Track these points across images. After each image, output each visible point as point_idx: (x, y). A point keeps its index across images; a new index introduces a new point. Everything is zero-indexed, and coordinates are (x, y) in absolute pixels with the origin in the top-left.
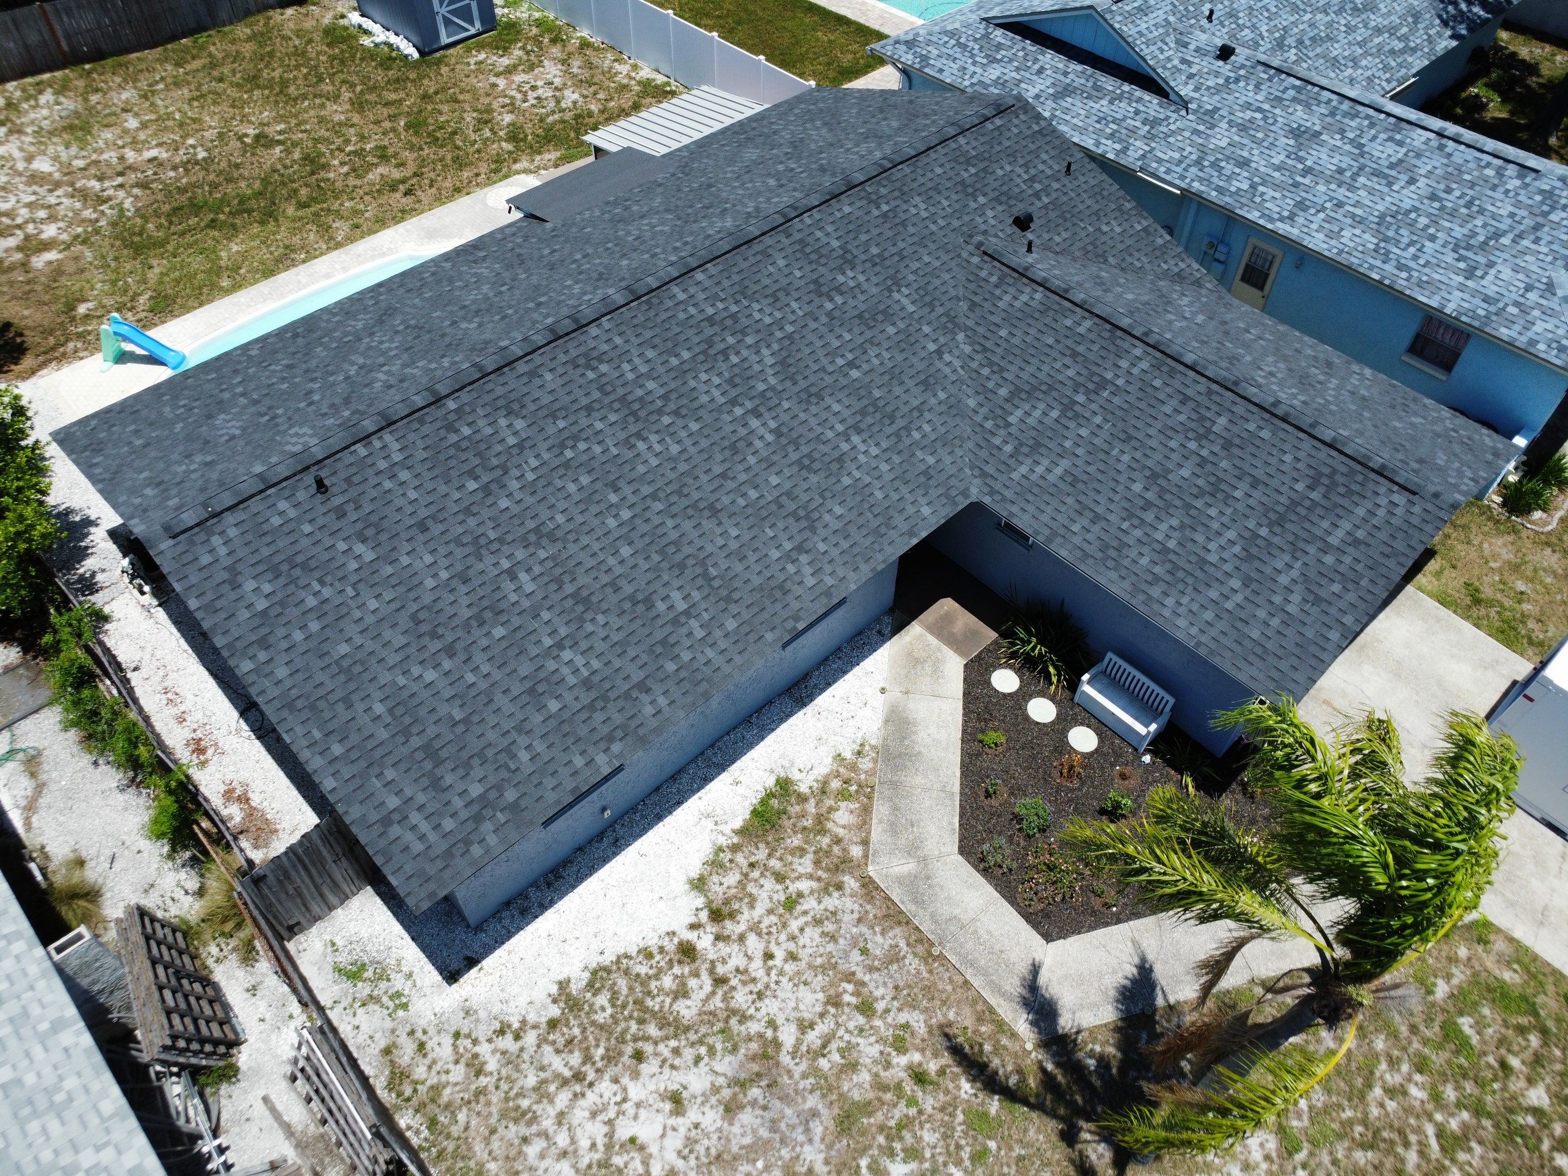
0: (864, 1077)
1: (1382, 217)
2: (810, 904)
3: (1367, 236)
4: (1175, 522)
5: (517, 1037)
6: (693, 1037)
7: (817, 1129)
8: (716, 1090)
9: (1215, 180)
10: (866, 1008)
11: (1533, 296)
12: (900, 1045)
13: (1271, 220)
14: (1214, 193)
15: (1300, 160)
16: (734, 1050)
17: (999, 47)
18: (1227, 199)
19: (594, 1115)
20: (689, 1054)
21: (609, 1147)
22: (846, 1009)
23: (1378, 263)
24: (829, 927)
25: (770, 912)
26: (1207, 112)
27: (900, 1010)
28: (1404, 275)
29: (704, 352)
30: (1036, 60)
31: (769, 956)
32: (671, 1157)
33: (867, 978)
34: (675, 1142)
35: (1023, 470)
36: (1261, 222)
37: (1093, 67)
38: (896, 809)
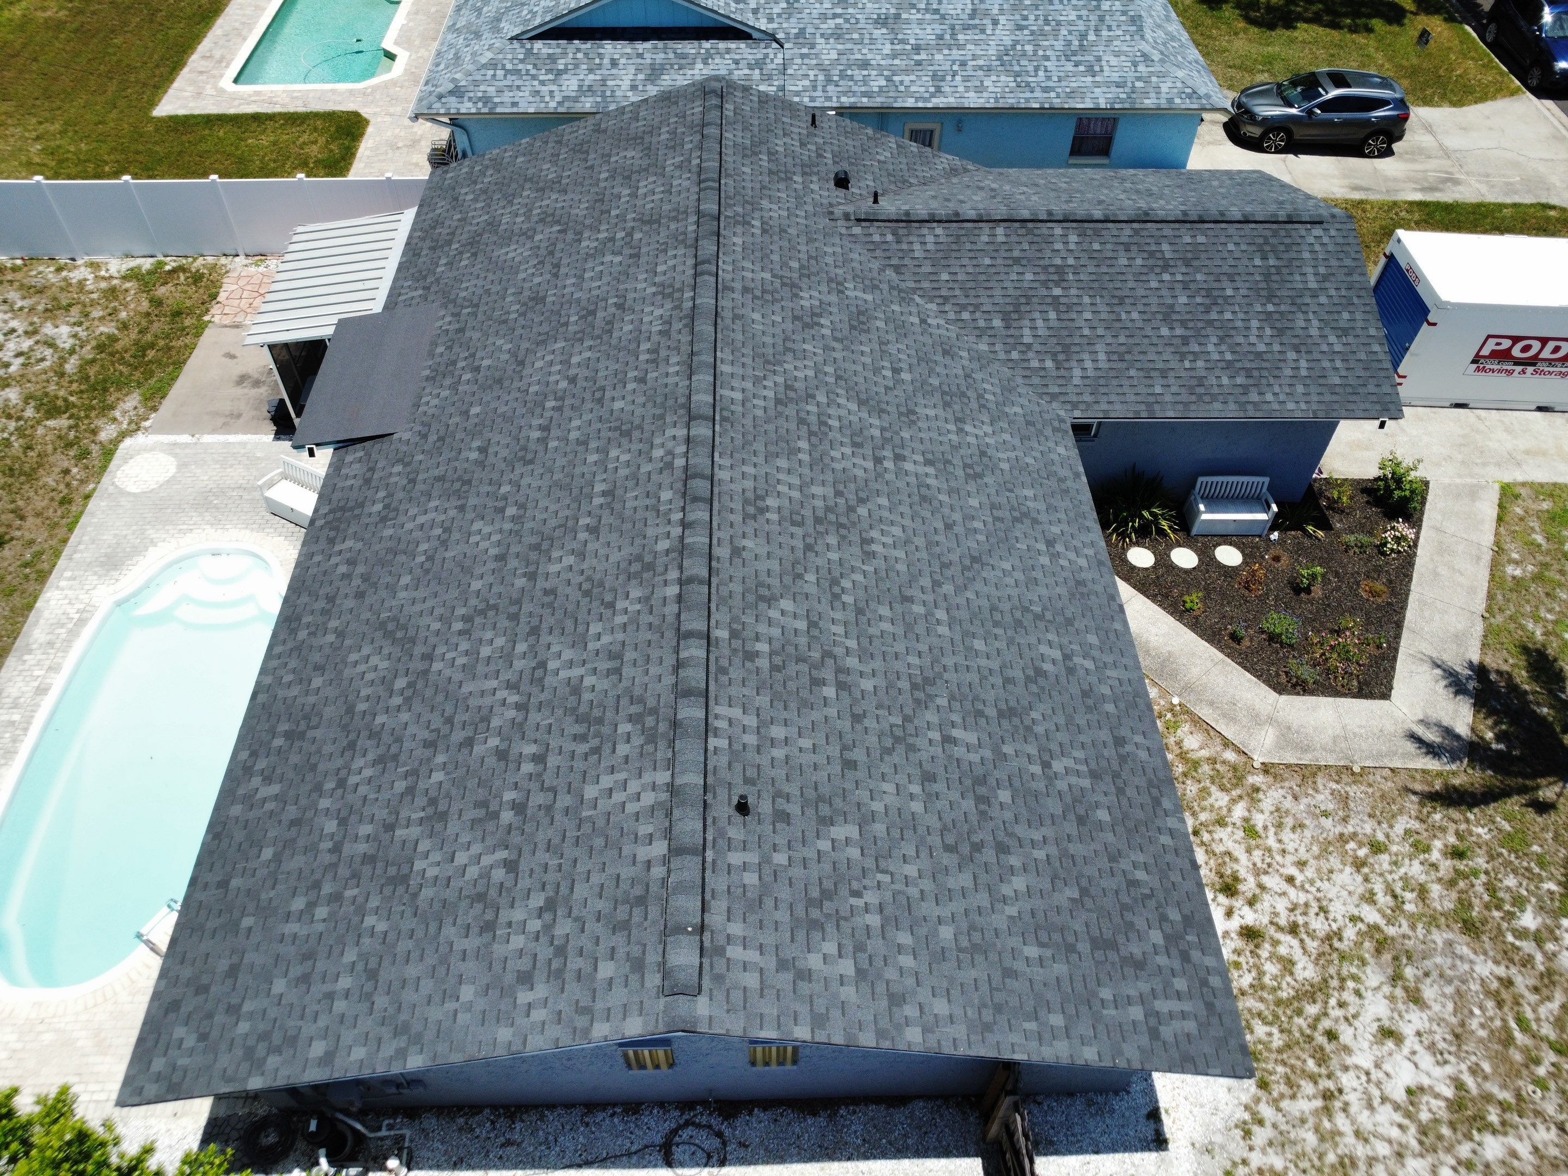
0: (1436, 890)
1: (999, 59)
2: (1259, 820)
3: (1003, 78)
4: (1214, 340)
5: (1261, 1122)
6: (1335, 983)
7: (1465, 950)
8: (1392, 998)
9: (855, 88)
10: (1377, 848)
11: (1141, 68)
12: (1421, 848)
13: (926, 100)
14: (865, 100)
15: (902, 42)
16: (1364, 963)
17: (552, 58)
18: (879, 99)
19: (1370, 1107)
20: (1348, 996)
21: (1408, 1115)
22: (1371, 860)
23: (1028, 95)
24: (1289, 821)
25: (1249, 851)
26: (797, 36)
27: (1391, 827)
28: (1053, 95)
29: (811, 434)
30: (601, 56)
31: (1290, 880)
32: (1438, 1072)
33: (1350, 829)
34: (1426, 1060)
35: (1077, 372)
36: (920, 105)
37: (660, 39)
38: (1211, 704)
